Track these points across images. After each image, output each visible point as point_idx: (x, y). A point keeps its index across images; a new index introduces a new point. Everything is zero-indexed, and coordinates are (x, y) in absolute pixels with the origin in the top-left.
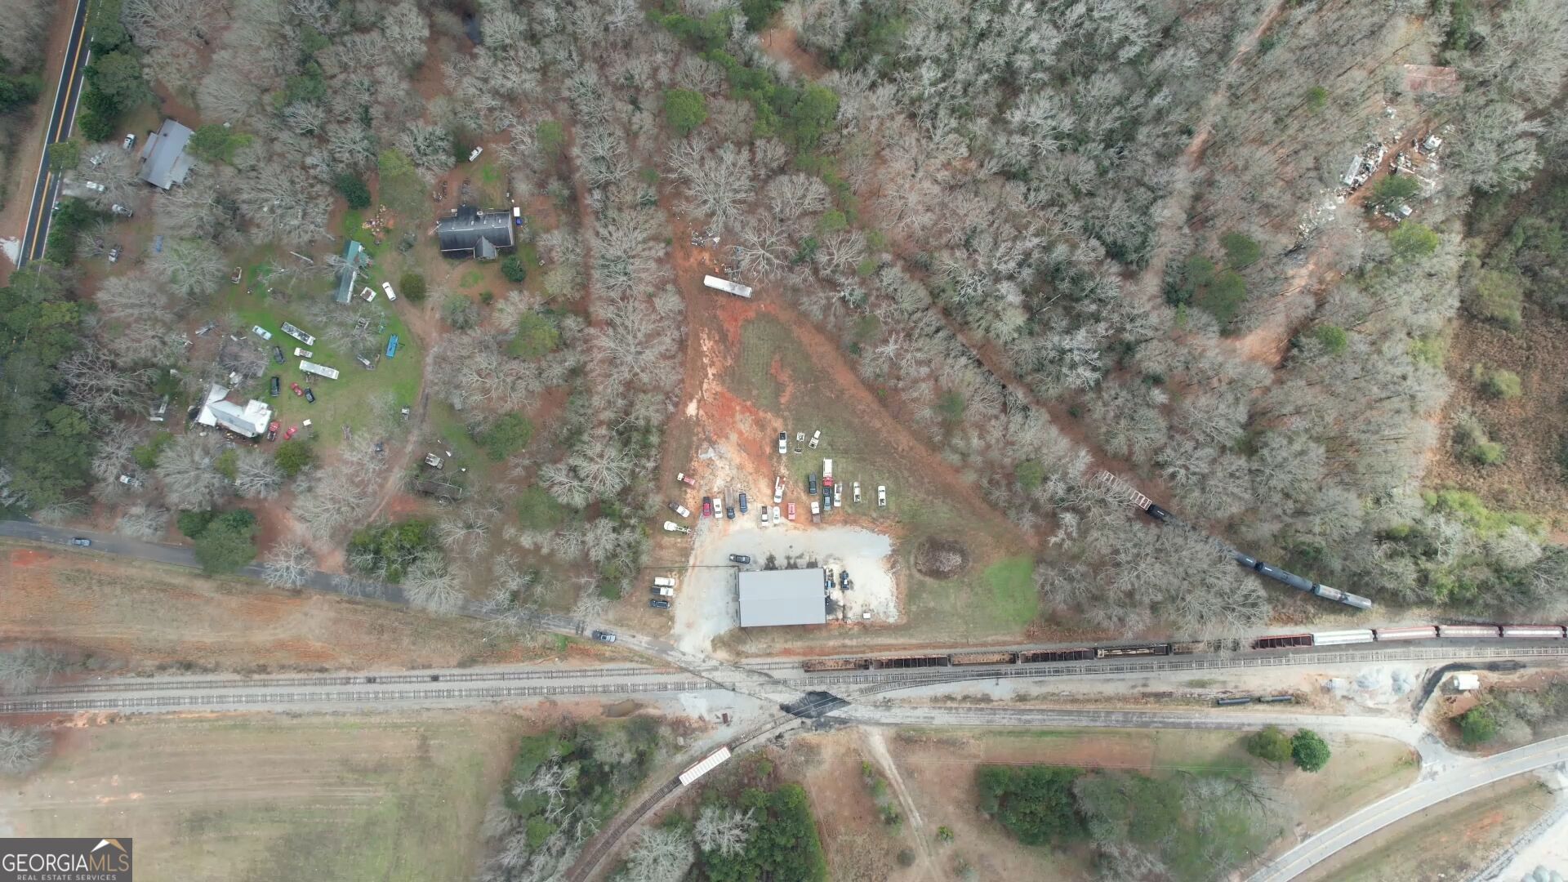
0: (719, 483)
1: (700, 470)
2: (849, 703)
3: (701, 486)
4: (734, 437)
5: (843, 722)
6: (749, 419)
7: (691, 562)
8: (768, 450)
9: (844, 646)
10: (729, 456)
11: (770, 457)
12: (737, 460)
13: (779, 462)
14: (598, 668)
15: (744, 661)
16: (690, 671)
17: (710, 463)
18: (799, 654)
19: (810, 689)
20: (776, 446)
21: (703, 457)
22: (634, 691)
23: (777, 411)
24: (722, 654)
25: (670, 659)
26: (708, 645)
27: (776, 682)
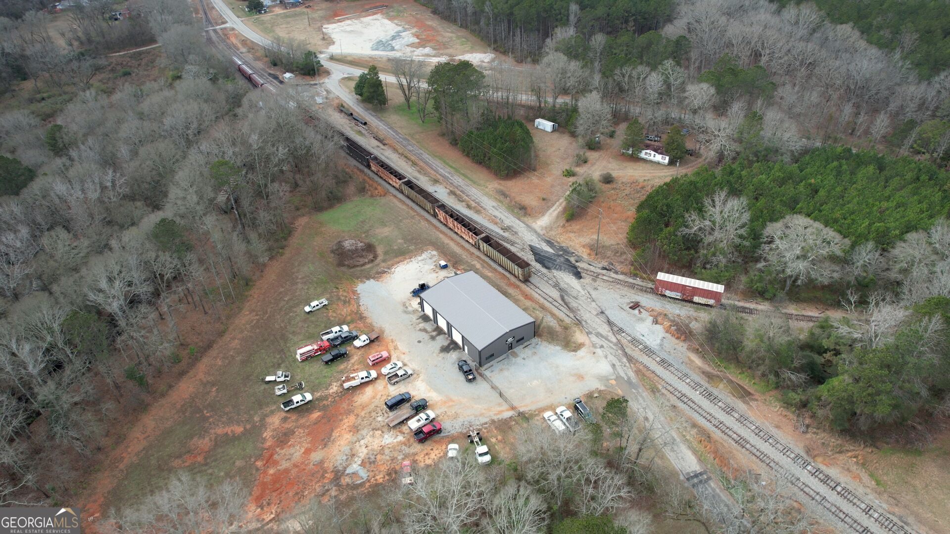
0: (390, 439)
1: (384, 469)
2: (530, 246)
3: (406, 456)
4: (316, 456)
5: (549, 243)
6: (281, 453)
7: (510, 414)
8: (316, 415)
9: (483, 267)
10: (346, 449)
11: (324, 408)
12: (348, 437)
13: (326, 398)
14: (718, 432)
15: (567, 320)
16: (624, 350)
17: (369, 463)
18: (521, 290)
19: (544, 270)
20: (306, 408)
21: (363, 474)
22: (698, 384)
23: (254, 432)
24: (579, 337)
25: (632, 374)
26: (581, 353)
27: (561, 290)
